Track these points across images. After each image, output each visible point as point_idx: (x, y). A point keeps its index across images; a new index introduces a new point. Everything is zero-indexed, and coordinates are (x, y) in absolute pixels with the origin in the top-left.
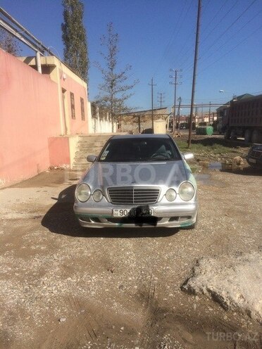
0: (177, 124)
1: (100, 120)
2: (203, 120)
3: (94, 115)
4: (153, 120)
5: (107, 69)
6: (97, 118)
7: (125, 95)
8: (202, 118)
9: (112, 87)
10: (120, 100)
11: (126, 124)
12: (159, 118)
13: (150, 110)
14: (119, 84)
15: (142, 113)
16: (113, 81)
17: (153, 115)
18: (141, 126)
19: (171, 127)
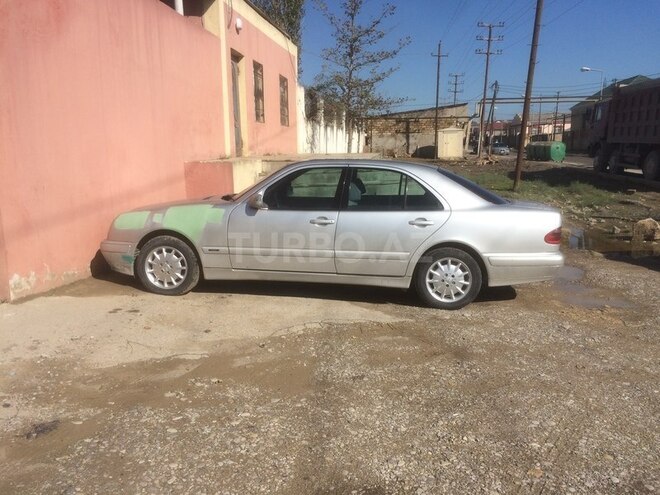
0: (487, 138)
1: (326, 126)
2: (539, 131)
3: (311, 115)
4: (436, 128)
5: (341, 15)
6: (319, 123)
7: (378, 72)
8: (539, 126)
9: (350, 55)
10: (367, 83)
11: (381, 136)
12: (450, 124)
13: (432, 109)
14: (368, 49)
15: (415, 115)
16: (355, 40)
17: (437, 118)
18: (412, 141)
19: (473, 144)
